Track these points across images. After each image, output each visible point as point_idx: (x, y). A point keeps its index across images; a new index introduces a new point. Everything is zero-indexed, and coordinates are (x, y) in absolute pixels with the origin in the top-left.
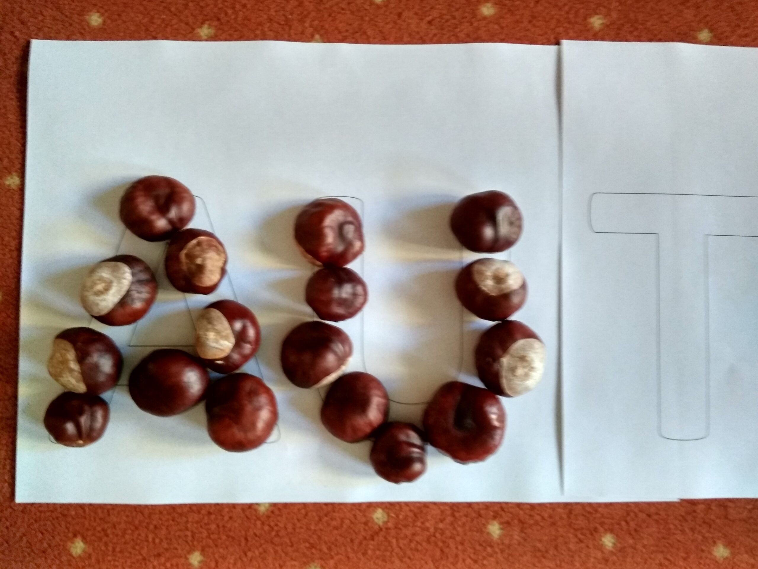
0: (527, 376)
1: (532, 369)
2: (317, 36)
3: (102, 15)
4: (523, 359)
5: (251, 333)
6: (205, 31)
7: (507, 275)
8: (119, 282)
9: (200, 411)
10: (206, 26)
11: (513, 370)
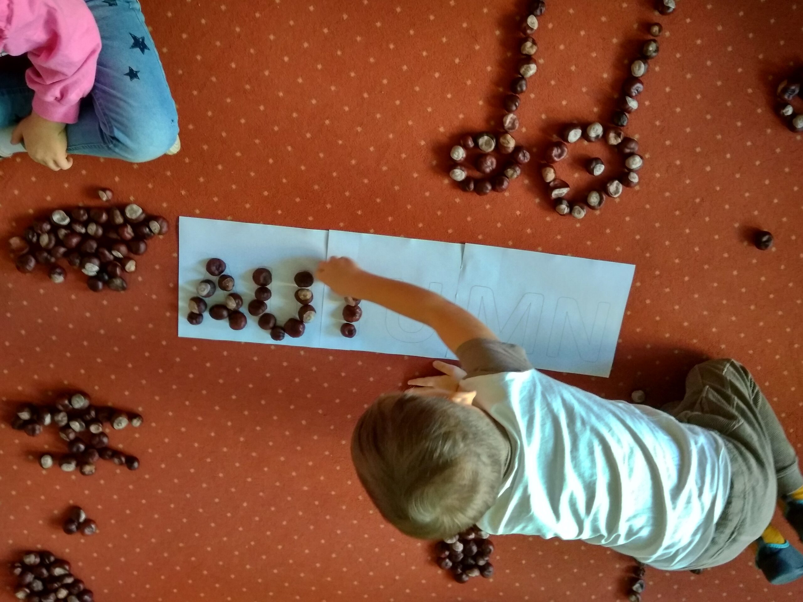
0: (309, 320)
1: (311, 318)
2: (261, 222)
3: (199, 210)
4: (309, 316)
5: (240, 303)
6: (229, 218)
7: (307, 295)
8: (207, 288)
9: (227, 319)
10: (229, 217)
11: (306, 318)
